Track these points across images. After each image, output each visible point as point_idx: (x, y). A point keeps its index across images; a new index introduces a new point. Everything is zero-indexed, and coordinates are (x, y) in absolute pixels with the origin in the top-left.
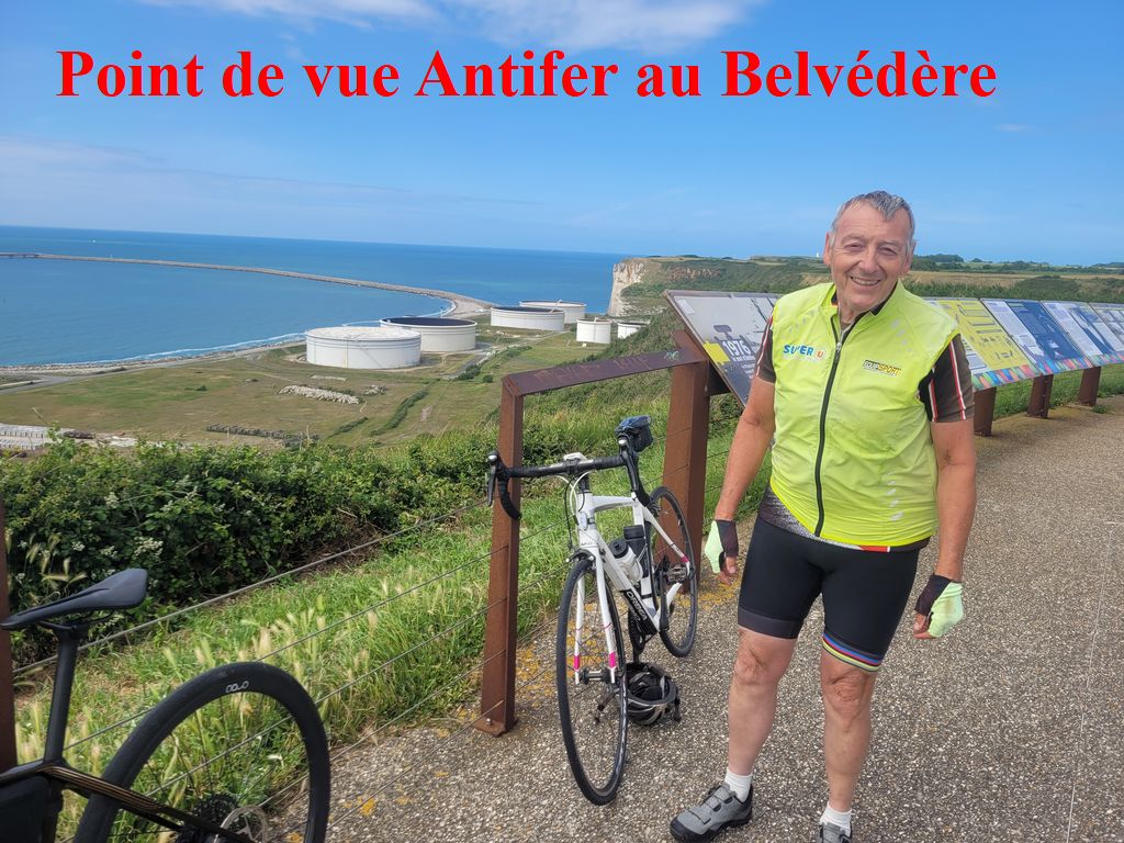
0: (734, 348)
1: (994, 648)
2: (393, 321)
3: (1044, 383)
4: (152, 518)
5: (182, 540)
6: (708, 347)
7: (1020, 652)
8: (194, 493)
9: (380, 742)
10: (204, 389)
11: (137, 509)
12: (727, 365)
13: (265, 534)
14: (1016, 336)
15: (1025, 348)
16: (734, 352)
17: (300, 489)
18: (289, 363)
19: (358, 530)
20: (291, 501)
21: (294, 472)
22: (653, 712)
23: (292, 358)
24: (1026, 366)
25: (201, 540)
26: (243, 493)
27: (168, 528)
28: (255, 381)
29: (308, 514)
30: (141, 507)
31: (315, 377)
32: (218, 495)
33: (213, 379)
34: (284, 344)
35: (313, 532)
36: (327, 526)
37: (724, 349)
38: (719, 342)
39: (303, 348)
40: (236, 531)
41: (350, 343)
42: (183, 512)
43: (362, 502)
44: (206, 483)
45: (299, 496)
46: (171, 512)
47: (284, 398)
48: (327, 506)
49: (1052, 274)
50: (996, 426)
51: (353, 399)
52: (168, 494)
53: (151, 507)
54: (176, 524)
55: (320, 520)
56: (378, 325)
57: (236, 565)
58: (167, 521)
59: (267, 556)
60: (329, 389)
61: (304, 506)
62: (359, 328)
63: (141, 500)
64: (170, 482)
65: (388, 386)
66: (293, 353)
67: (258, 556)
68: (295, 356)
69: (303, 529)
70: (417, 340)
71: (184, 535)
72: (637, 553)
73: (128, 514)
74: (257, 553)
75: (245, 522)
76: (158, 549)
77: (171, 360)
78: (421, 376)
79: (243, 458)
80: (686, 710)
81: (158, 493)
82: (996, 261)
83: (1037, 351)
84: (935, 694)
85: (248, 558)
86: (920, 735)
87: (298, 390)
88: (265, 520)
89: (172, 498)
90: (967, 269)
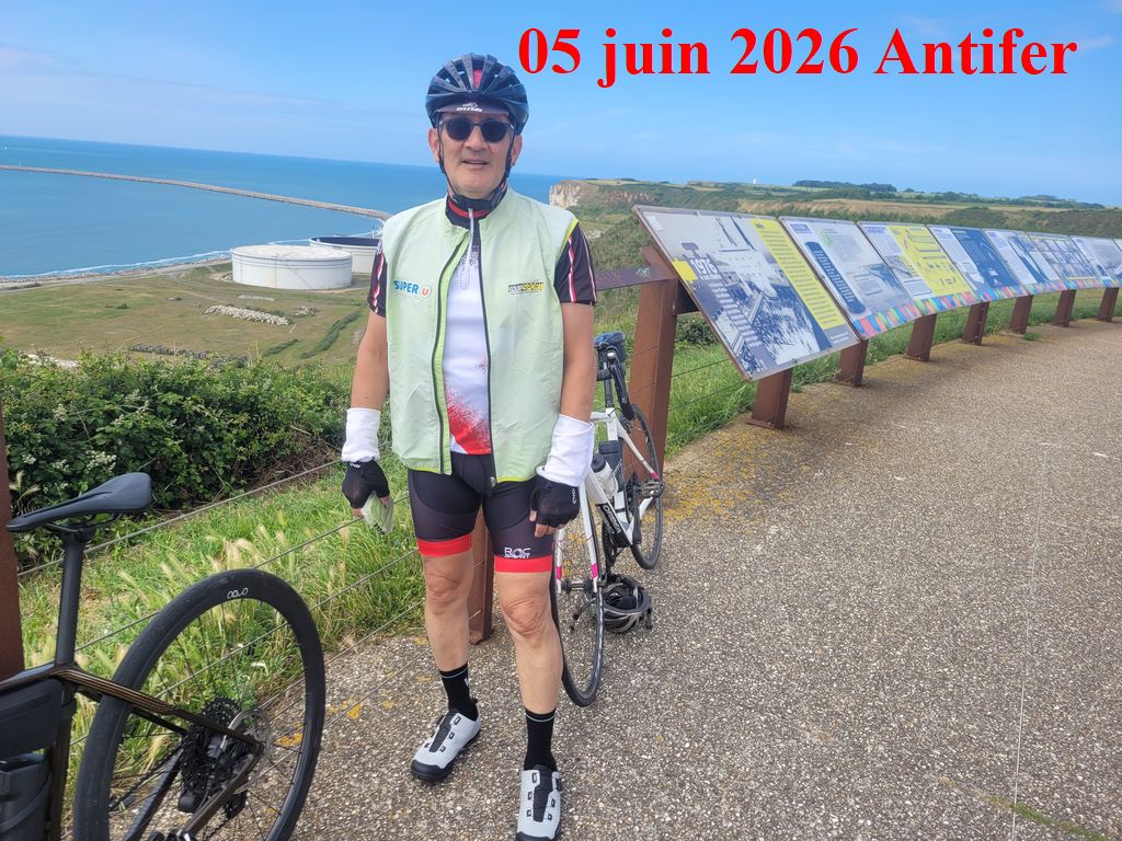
0: (702, 267)
1: (943, 560)
2: (323, 240)
3: (980, 311)
4: (103, 432)
5: (134, 455)
6: (677, 265)
7: (967, 563)
8: (144, 408)
9: (360, 650)
10: (124, 307)
11: (86, 422)
12: (696, 284)
13: (218, 450)
14: (959, 263)
15: (967, 274)
16: (702, 270)
17: (251, 406)
18: (214, 281)
19: (312, 448)
20: (243, 418)
21: (244, 390)
22: (628, 620)
23: (217, 277)
24: (968, 293)
25: (153, 456)
26: (194, 408)
27: (120, 443)
28: (179, 299)
29: (260, 431)
30: (91, 420)
31: (242, 297)
32: (169, 411)
33: (133, 297)
34: (208, 262)
35: (267, 449)
36: (280, 443)
37: (693, 267)
38: (688, 260)
39: (229, 267)
40: (187, 448)
41: (278, 262)
42: (134, 426)
43: (314, 420)
44: (156, 398)
45: (251, 413)
46: (122, 426)
47: (210, 318)
48: (279, 423)
49: (981, 206)
50: (935, 352)
51: (282, 321)
52: (117, 408)
53: (100, 421)
54: (127, 438)
55: (273, 438)
56: (307, 244)
57: (189, 481)
58: (118, 435)
59: (221, 472)
60: (257, 310)
61: (256, 423)
62: (287, 247)
63: (89, 414)
64: (118, 397)
65: (318, 308)
66: (218, 271)
67: (211, 473)
68: (221, 275)
69: (255, 447)
70: (348, 260)
71: (135, 450)
72: (613, 467)
73: (78, 428)
74: (211, 469)
75: (197, 438)
76: (110, 464)
77: (89, 276)
78: (352, 297)
79: (192, 373)
80: (656, 619)
81: (107, 407)
82: (928, 193)
83: (978, 278)
84: (891, 602)
85: (201, 475)
86: (879, 640)
87: (224, 310)
88: (217, 436)
89: (122, 412)
90: (900, 199)
